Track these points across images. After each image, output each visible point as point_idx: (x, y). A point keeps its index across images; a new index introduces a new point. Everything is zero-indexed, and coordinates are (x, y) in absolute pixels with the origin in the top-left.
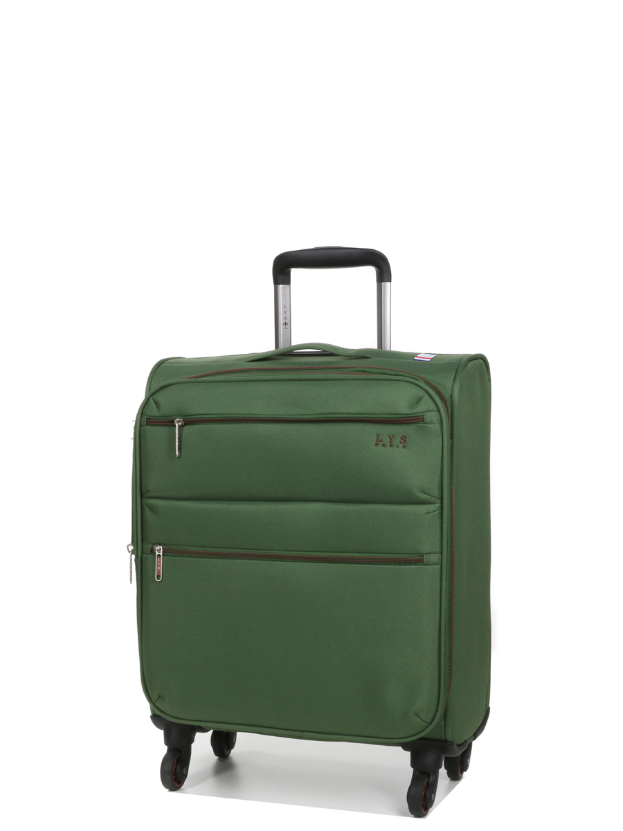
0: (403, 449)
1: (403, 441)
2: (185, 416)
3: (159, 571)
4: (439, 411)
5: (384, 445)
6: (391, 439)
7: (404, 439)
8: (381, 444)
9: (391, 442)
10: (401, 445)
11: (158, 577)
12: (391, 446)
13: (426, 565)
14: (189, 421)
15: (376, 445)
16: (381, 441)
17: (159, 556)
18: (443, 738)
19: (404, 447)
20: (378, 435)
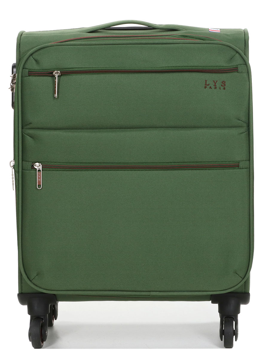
0: (223, 90)
1: (223, 85)
2: (61, 69)
3: (39, 182)
4: (246, 65)
5: (210, 88)
6: (215, 83)
7: (224, 83)
8: (208, 87)
9: (215, 85)
10: (222, 88)
11: (39, 185)
12: (215, 88)
13: (240, 169)
14: (64, 73)
15: (205, 87)
16: (208, 85)
17: (39, 170)
18: (243, 291)
19: (224, 89)
20: (206, 81)
